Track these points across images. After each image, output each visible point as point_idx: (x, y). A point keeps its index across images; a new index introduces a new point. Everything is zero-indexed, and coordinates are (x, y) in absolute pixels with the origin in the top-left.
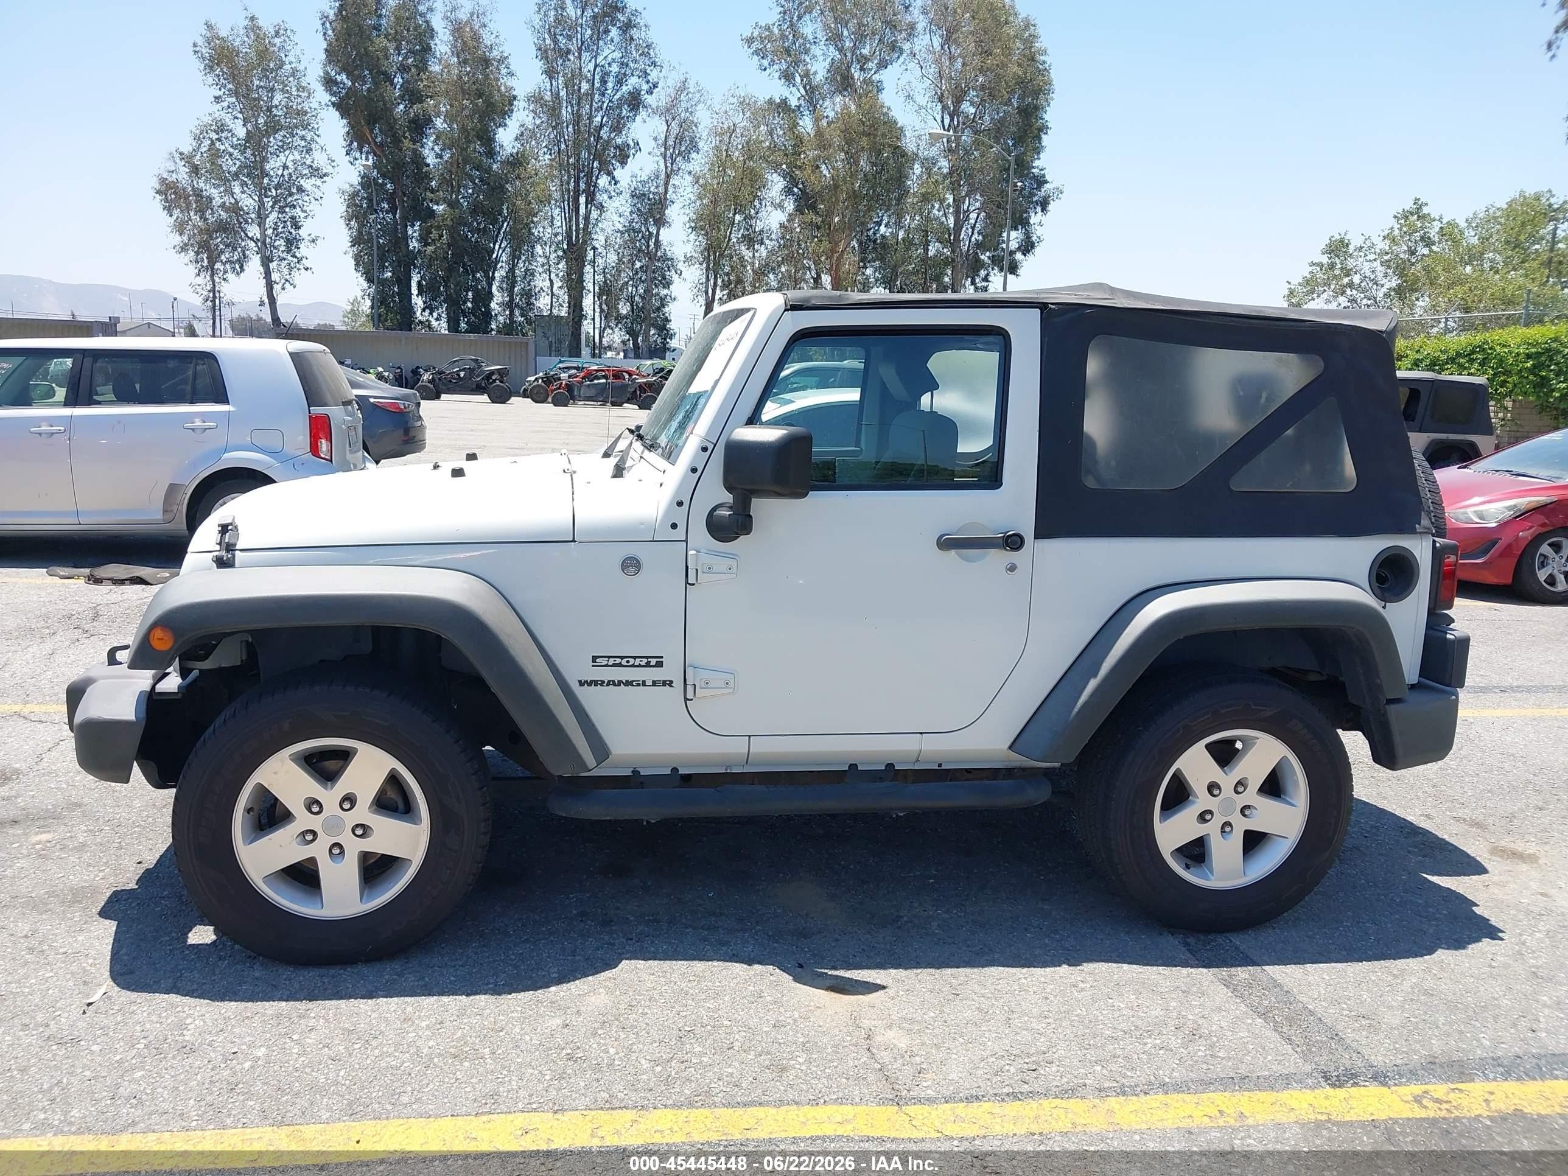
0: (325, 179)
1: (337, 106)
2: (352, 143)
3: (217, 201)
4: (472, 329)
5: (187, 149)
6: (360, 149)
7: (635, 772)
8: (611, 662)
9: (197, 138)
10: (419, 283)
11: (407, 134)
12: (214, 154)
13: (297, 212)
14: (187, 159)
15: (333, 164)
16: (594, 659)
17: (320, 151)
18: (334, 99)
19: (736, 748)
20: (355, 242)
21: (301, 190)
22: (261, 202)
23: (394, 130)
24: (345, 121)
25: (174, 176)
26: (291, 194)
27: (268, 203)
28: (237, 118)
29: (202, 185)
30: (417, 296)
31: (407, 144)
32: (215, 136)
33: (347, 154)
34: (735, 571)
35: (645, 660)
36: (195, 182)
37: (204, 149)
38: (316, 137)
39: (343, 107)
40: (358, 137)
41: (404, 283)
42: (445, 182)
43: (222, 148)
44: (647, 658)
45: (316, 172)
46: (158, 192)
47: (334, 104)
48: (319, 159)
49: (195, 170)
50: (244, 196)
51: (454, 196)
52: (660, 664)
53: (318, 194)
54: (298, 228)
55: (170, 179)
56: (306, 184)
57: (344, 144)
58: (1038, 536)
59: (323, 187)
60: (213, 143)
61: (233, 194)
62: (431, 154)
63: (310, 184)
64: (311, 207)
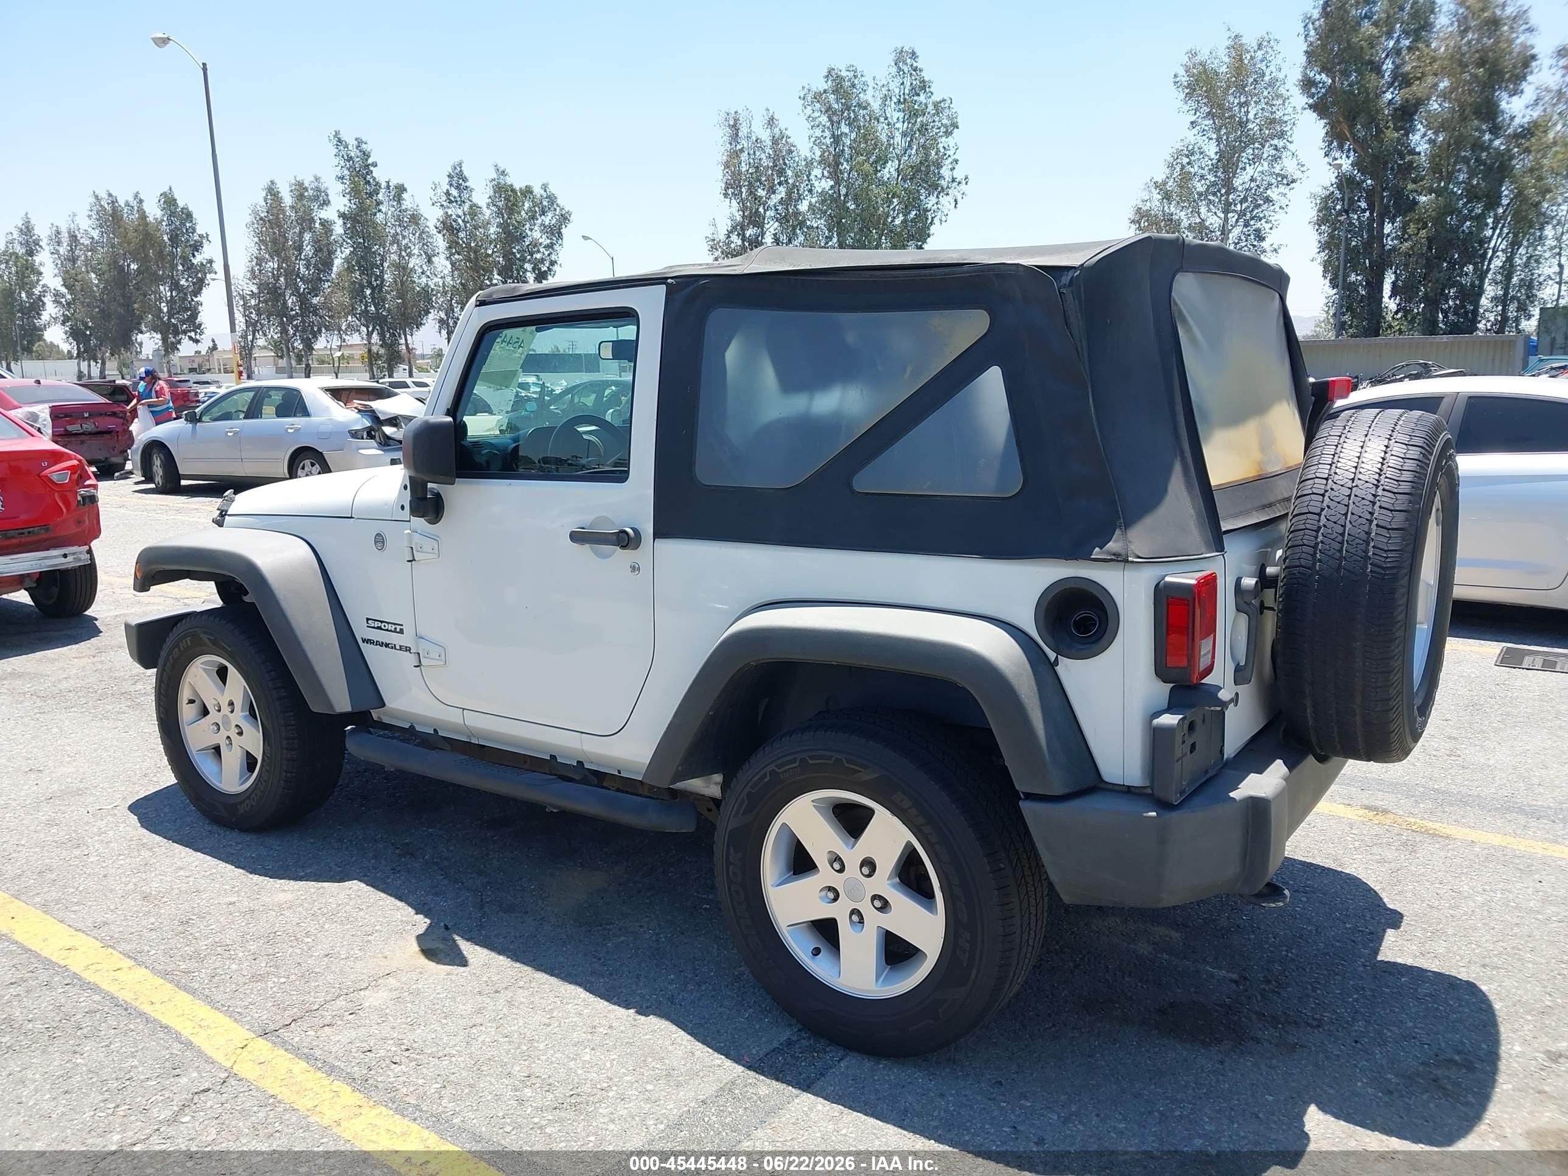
0: (1292, 185)
1: (1314, 107)
2: (1331, 143)
3: (1185, 223)
4: (1454, 329)
5: (1160, 178)
6: (1341, 147)
7: (412, 727)
8: (377, 624)
9: (1171, 166)
10: (1394, 284)
11: (1390, 124)
12: (1185, 178)
13: (1262, 225)
14: (1160, 186)
15: (1302, 169)
16: (368, 619)
17: (1290, 158)
18: (1311, 101)
19: (453, 717)
20: (1325, 246)
21: (1268, 200)
22: (1226, 220)
23: (1377, 121)
24: (1323, 122)
25: (1148, 204)
26: (1258, 206)
27: (1232, 217)
28: (1211, 139)
29: (1172, 209)
30: (1390, 298)
31: (1391, 135)
32: (1185, 160)
33: (1326, 155)
34: (437, 552)
35: (394, 627)
36: (1166, 208)
37: (1176, 175)
38: (1288, 144)
39: (1320, 108)
40: (1336, 137)
41: (1375, 287)
42: (1436, 168)
43: (1192, 170)
44: (395, 624)
45: (1285, 180)
46: (1133, 222)
47: (1311, 106)
48: (1288, 165)
49: (1167, 197)
50: (1209, 214)
51: (1442, 184)
52: (401, 632)
53: (1284, 202)
54: (1261, 239)
55: (1144, 209)
56: (1272, 193)
57: (1323, 145)
58: (658, 534)
59: (1290, 195)
60: (1183, 167)
61: (1199, 214)
62: (1420, 141)
63: (1276, 193)
64: (1277, 217)
